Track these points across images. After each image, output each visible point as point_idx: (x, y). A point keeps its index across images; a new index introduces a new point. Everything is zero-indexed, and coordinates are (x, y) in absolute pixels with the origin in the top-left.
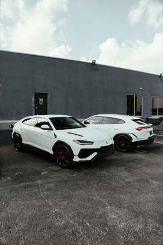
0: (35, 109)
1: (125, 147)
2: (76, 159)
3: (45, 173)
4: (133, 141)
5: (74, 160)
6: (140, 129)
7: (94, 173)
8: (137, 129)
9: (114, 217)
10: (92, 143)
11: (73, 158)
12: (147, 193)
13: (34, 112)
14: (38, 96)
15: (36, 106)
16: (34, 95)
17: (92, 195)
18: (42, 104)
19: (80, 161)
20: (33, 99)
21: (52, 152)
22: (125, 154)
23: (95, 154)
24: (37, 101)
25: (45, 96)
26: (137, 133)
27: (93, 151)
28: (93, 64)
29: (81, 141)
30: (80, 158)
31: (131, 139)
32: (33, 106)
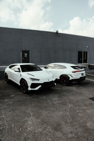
0: (22, 59)
1: (66, 83)
2: (30, 89)
3: (13, 96)
4: (70, 79)
5: (29, 89)
6: (75, 72)
7: (38, 97)
8: (73, 72)
9: (30, 123)
10: (39, 80)
11: (28, 88)
12: (60, 111)
13: (22, 61)
14: (24, 52)
15: (23, 58)
16: (22, 51)
17: (27, 110)
18: (26, 57)
19: (31, 90)
20: (21, 54)
21: (19, 84)
22: (65, 86)
23: (40, 86)
24: (23, 55)
25: (28, 52)
26: (73, 74)
27: (39, 84)
28: (57, 33)
29: (32, 79)
30: (31, 88)
31: (69, 78)
32: (21, 58)
